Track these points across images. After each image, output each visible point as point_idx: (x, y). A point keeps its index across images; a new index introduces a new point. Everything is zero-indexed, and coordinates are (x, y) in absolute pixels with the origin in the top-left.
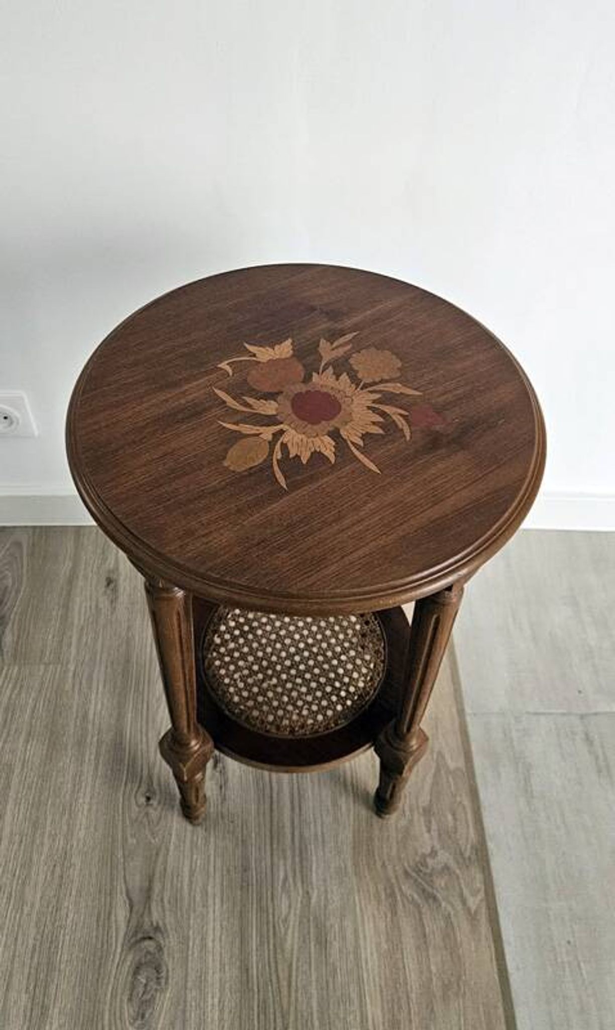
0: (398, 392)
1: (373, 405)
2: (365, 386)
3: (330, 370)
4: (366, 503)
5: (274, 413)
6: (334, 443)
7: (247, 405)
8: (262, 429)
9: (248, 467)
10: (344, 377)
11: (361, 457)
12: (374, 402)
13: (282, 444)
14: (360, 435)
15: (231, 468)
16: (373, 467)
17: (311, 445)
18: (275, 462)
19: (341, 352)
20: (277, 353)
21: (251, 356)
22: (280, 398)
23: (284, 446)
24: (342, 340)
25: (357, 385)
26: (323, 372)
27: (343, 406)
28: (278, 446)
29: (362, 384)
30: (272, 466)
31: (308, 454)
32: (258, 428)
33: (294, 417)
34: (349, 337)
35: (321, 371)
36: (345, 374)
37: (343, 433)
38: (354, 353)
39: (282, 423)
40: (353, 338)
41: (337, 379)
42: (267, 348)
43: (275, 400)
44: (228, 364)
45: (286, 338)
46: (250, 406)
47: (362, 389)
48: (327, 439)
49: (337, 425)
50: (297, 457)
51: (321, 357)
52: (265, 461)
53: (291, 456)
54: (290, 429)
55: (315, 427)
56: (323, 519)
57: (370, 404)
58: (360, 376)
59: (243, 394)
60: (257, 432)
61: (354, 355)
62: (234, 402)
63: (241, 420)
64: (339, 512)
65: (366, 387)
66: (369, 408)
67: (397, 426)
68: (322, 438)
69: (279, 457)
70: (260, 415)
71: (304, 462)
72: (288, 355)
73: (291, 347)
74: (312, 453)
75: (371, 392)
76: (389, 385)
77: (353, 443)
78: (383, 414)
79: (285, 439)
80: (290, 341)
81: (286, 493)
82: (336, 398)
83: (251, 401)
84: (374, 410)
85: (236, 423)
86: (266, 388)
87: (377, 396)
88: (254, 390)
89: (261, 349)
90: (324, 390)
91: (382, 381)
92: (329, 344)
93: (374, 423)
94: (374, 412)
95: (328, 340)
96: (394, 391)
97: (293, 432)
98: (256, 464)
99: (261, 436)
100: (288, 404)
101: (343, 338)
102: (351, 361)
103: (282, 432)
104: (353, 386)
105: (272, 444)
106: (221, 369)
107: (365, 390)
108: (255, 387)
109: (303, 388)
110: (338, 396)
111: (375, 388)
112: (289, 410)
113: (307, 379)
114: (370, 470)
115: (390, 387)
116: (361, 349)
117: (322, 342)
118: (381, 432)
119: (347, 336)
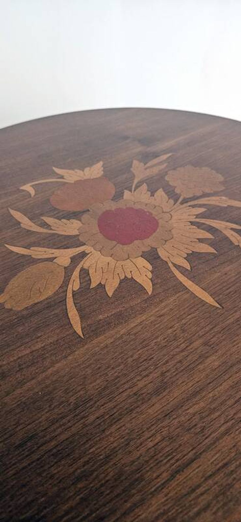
0: (226, 206)
1: (198, 220)
2: (185, 201)
3: (145, 186)
4: (203, 357)
5: (76, 232)
6: (150, 268)
7: (45, 225)
8: (57, 252)
9: (31, 302)
10: (160, 193)
11: (188, 283)
12: (197, 216)
13: (82, 269)
14: (186, 256)
15: (8, 306)
16: (209, 300)
17: (119, 270)
18: (69, 295)
19: (156, 170)
20: (86, 174)
21: (58, 178)
22: (85, 217)
23: (85, 273)
24: (156, 161)
25: (176, 201)
26: (135, 190)
27: (161, 222)
28: (76, 273)
29: (180, 200)
30: (64, 300)
31: (116, 283)
32: (54, 251)
33: (100, 237)
34: (164, 157)
35: (133, 189)
36: (161, 189)
37: (162, 254)
38: (169, 170)
39: (85, 244)
40: (168, 158)
41: (152, 195)
42: (76, 170)
43: (80, 220)
44: (31, 186)
45: (98, 161)
46: (48, 226)
47: (182, 203)
48: (142, 263)
49: (154, 245)
50: (101, 286)
51: (134, 176)
52: (56, 293)
53: (93, 285)
54: (94, 251)
55: (126, 248)
56: (135, 389)
57: (193, 219)
58: (177, 191)
59: (42, 215)
60: (51, 256)
61: (170, 172)
62: (30, 223)
63: (34, 243)
64: (163, 374)
65: (187, 202)
66: (192, 223)
67: (231, 243)
68: (134, 260)
69: (76, 286)
70: (59, 236)
71: (110, 294)
72: (99, 175)
73: (102, 168)
74: (121, 282)
75: (193, 206)
76: (214, 198)
77: (175, 265)
78: (211, 229)
79: (86, 263)
80: (101, 163)
81: (81, 341)
82: (152, 214)
83: (49, 220)
84: (199, 225)
85: (27, 247)
86: (71, 207)
87: (202, 210)
88: (55, 209)
89: (70, 171)
90: (137, 207)
91: (205, 195)
92: (142, 164)
93: (201, 240)
94: (198, 227)
95: (140, 161)
96: (221, 205)
97: (97, 254)
98: (42, 299)
99: (55, 261)
100: (95, 223)
101: (157, 159)
102: (167, 178)
103: (83, 255)
104: (172, 201)
105: (69, 271)
106: (23, 191)
107: (185, 205)
108: (57, 207)
109: (112, 206)
110: (154, 213)
111: (196, 202)
112: (96, 229)
113: (119, 196)
114: (203, 303)
115: (213, 201)
116: (177, 167)
117: (135, 162)
118: (212, 250)
119: (162, 157)
